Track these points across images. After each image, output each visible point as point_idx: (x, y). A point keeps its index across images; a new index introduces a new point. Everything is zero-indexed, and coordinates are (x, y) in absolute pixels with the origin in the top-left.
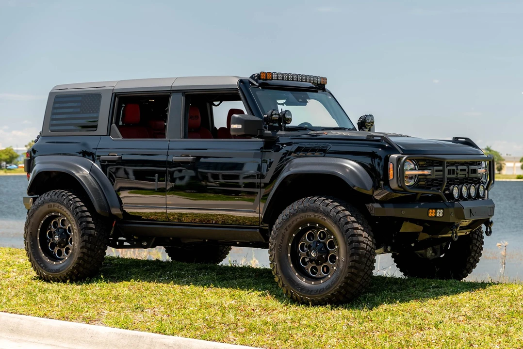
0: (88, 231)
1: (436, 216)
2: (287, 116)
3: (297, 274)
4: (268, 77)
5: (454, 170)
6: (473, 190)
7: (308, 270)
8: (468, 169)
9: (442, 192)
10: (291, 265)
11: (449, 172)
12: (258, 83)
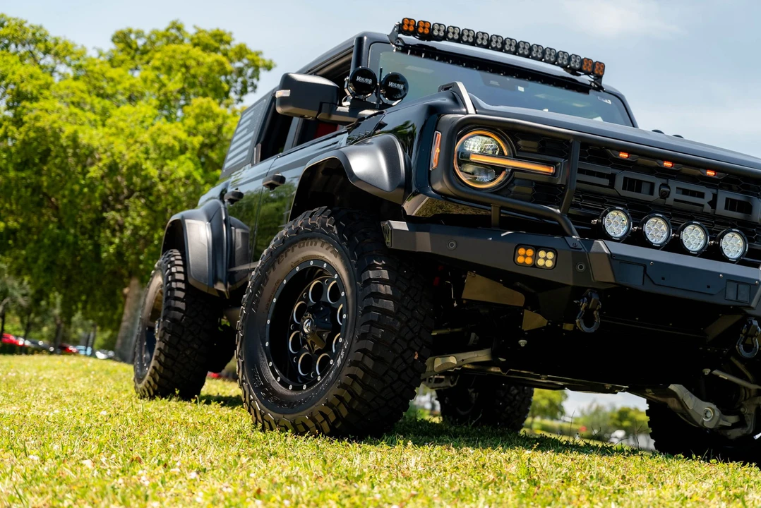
0: (171, 314)
1: (534, 266)
2: (391, 84)
3: (271, 364)
4: (421, 30)
5: (652, 185)
6: (694, 237)
7: (297, 360)
8: (715, 196)
9: (562, 212)
10: (267, 344)
11: (630, 184)
12: (403, 42)
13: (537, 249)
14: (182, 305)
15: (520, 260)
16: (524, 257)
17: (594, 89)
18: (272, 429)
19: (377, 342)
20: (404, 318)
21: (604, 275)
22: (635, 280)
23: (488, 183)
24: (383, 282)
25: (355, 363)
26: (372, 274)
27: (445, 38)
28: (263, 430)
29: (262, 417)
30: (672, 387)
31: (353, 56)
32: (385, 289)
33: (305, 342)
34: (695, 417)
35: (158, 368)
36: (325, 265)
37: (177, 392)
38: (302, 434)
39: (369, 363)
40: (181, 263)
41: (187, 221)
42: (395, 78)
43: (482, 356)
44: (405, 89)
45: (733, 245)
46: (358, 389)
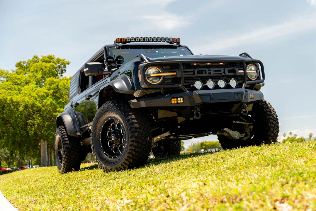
0: (65, 146)
1: (178, 103)
2: (118, 59)
3: (104, 152)
4: (123, 41)
5: (206, 71)
6: (221, 83)
7: (112, 149)
8: (224, 70)
9: (182, 85)
10: (102, 147)
11: (199, 72)
12: (118, 46)
13: (177, 98)
14: (68, 142)
15: (173, 102)
16: (174, 101)
17: (179, 47)
18: (110, 172)
19: (136, 137)
20: (142, 128)
21: (198, 101)
22: (208, 100)
23: (157, 82)
24: (134, 119)
25: (131, 145)
26: (129, 117)
27: (131, 41)
28: (107, 172)
29: (106, 169)
30: (225, 129)
31: (104, 53)
32: (135, 121)
33: (113, 143)
34: (233, 137)
35: (65, 163)
36: (114, 118)
37: (73, 169)
38: (120, 171)
39: (135, 144)
40: (64, 129)
41: (63, 116)
42: (119, 57)
43: (167, 134)
44: (123, 59)
45: (233, 83)
46: (134, 153)
